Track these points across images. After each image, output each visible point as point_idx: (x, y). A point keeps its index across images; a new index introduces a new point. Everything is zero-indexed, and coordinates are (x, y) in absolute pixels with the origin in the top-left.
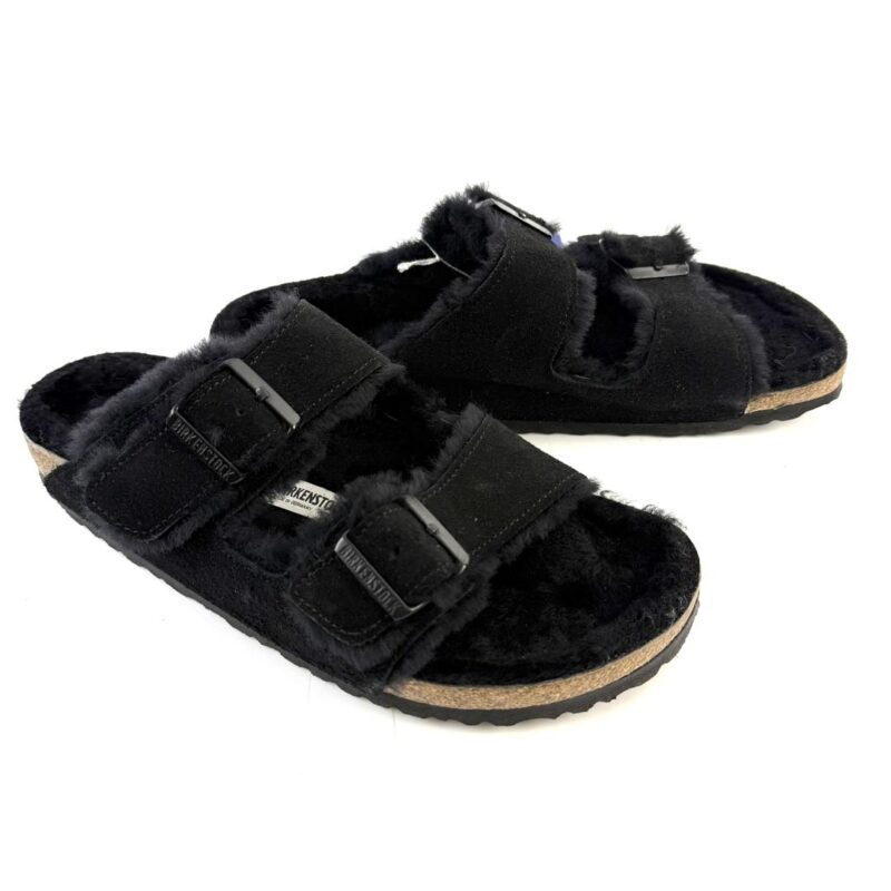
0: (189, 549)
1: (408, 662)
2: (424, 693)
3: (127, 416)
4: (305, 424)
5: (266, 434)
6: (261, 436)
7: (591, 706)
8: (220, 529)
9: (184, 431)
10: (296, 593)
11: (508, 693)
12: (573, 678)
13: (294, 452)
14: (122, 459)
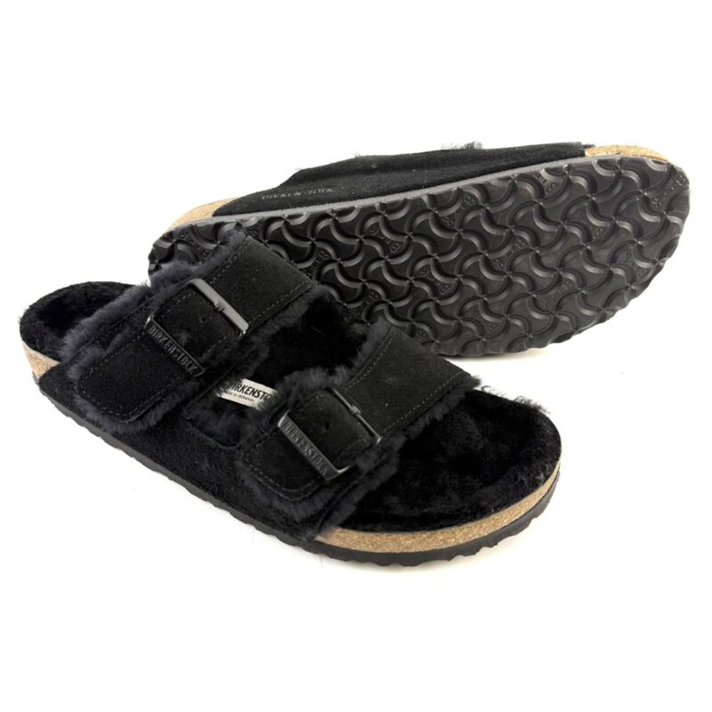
0: (159, 429)
1: (336, 514)
2: (348, 540)
3: (111, 324)
4: (253, 330)
5: (222, 338)
6: (218, 339)
7: (478, 550)
8: (185, 412)
9: (158, 334)
10: (247, 460)
11: (414, 538)
12: (465, 526)
13: (243, 352)
14: (108, 357)
